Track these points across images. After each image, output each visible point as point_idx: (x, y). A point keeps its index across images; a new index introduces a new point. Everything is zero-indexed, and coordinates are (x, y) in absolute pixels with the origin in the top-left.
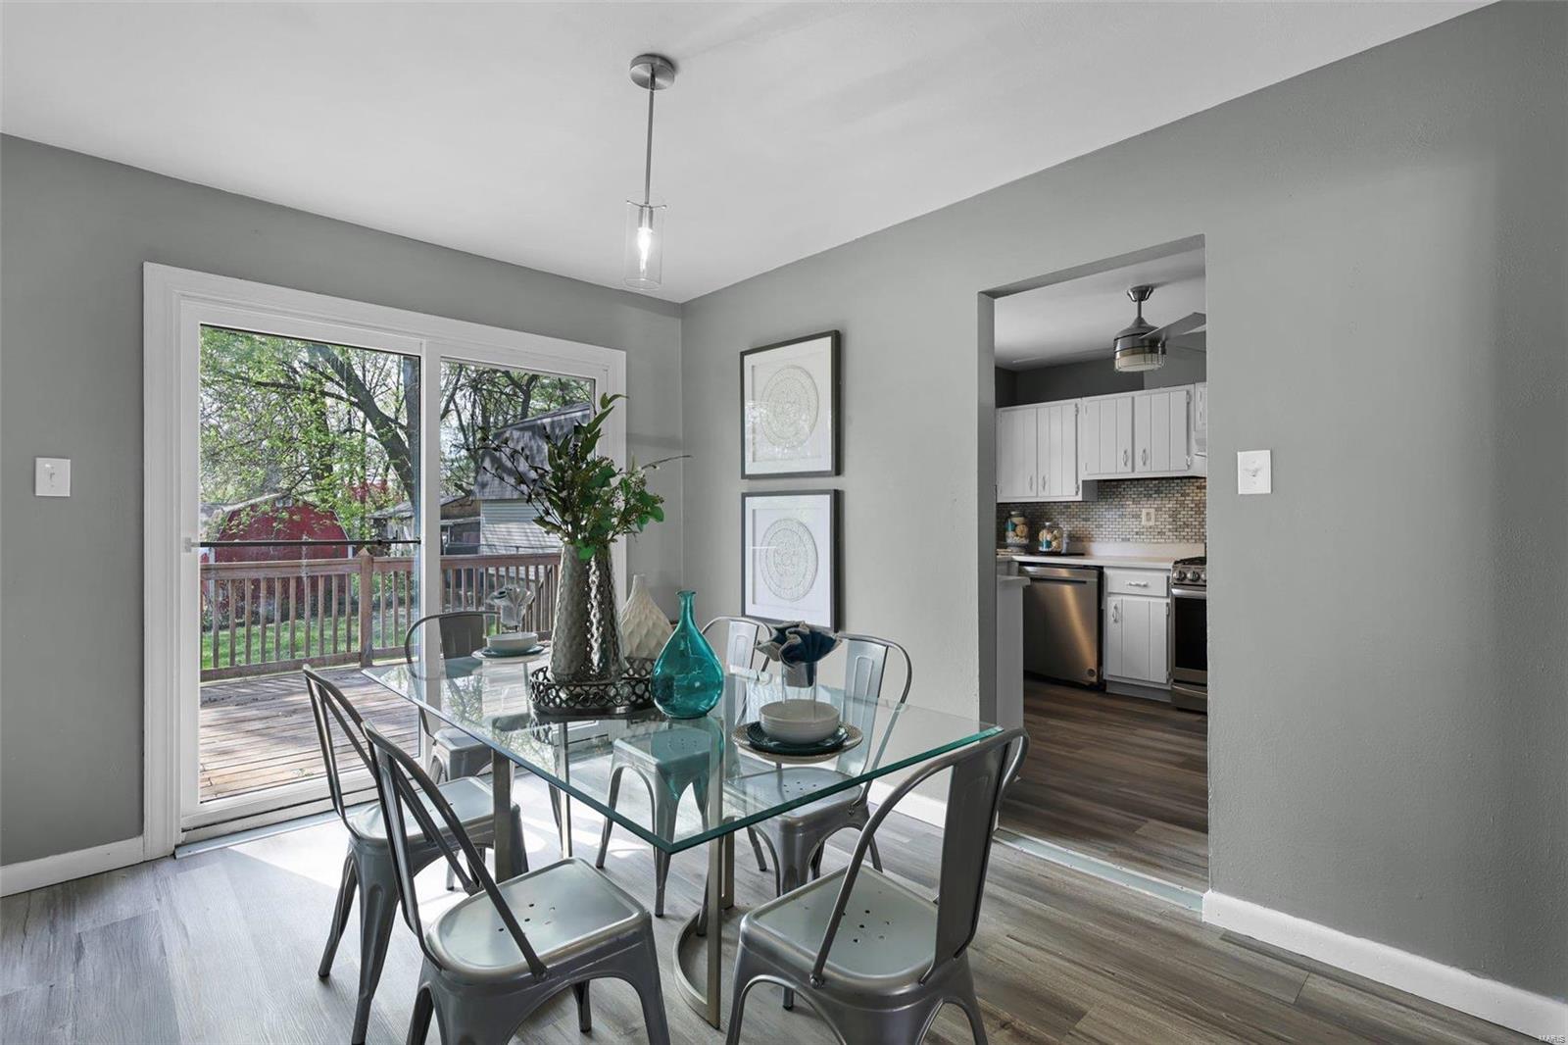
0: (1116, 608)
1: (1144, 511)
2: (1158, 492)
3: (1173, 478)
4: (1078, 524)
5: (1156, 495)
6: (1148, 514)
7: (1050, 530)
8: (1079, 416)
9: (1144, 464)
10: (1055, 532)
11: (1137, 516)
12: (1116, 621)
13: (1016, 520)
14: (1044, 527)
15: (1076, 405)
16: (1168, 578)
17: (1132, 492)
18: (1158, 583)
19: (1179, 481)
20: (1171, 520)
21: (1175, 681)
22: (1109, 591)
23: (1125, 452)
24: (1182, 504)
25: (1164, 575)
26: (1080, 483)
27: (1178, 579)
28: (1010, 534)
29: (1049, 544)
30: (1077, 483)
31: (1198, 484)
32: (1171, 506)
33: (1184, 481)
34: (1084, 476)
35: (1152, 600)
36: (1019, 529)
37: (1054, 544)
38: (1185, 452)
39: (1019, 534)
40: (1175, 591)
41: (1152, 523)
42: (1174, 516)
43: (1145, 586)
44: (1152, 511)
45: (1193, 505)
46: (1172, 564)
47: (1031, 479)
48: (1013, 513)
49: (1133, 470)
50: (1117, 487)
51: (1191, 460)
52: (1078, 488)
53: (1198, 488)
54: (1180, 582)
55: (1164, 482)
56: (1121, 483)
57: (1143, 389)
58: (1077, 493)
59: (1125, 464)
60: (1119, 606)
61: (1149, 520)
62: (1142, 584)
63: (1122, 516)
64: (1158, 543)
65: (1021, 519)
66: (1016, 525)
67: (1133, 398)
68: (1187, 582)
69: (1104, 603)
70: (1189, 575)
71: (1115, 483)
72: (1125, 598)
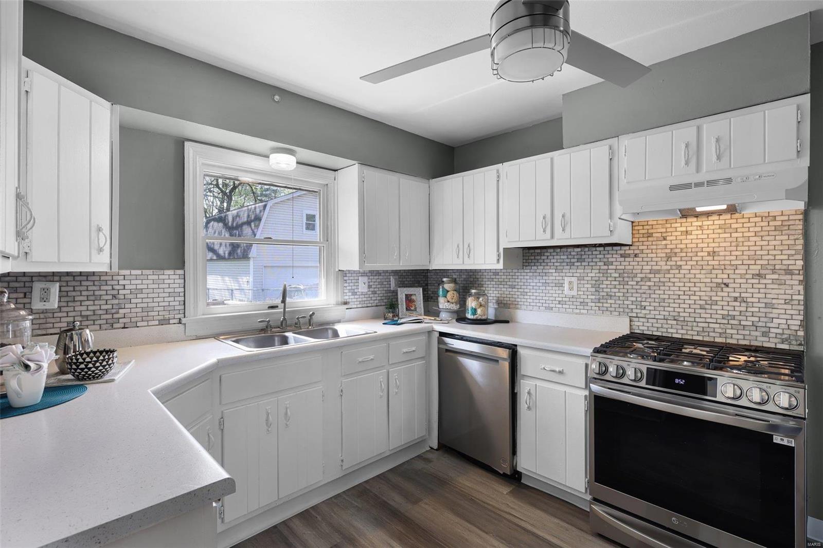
0: (529, 393)
1: (567, 280)
2: (580, 260)
3: (595, 246)
4: (506, 291)
5: (579, 264)
6: (570, 283)
7: (477, 296)
8: (500, 182)
9: (563, 230)
10: (481, 299)
11: (561, 285)
12: (529, 408)
13: (447, 286)
14: (471, 295)
15: (498, 171)
16: (587, 366)
17: (555, 259)
18: (576, 370)
19: (602, 249)
20: (594, 289)
21: (595, 499)
22: (523, 373)
23: (544, 218)
24: (605, 273)
25: (582, 362)
26: (501, 251)
27: (599, 374)
28: (441, 300)
29: (474, 311)
30: (498, 250)
31: (622, 252)
32: (593, 275)
33: (607, 248)
34: (505, 244)
35: (568, 390)
36: (449, 295)
37: (479, 311)
38: (608, 216)
39: (450, 300)
40: (595, 388)
41: (574, 293)
42: (597, 287)
43: (561, 372)
44: (574, 280)
45: (617, 275)
46: (591, 351)
47: (458, 246)
48: (445, 280)
49: (552, 237)
50: (540, 254)
51: (615, 224)
52: (499, 256)
53: (622, 256)
54: (601, 376)
55: (587, 249)
56: (544, 250)
57: (561, 147)
58: (498, 261)
59: (544, 231)
60: (533, 392)
61: (571, 289)
62: (557, 370)
63: (546, 284)
64: (580, 314)
65: (452, 285)
66: (448, 291)
67: (552, 159)
68: (608, 377)
69: (517, 384)
70: (611, 369)
71: (539, 251)
72: (539, 383)
